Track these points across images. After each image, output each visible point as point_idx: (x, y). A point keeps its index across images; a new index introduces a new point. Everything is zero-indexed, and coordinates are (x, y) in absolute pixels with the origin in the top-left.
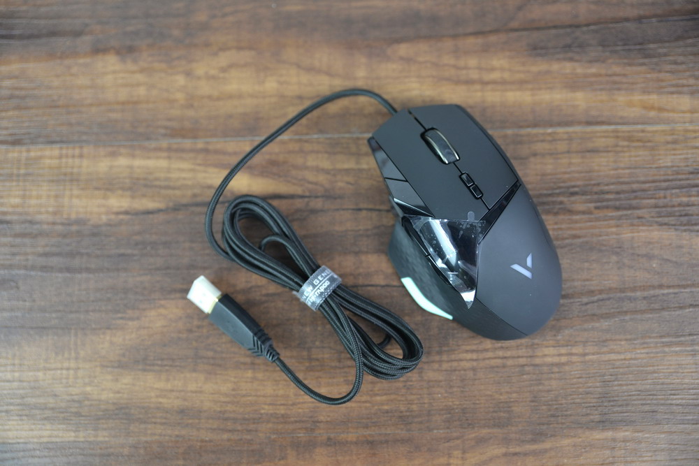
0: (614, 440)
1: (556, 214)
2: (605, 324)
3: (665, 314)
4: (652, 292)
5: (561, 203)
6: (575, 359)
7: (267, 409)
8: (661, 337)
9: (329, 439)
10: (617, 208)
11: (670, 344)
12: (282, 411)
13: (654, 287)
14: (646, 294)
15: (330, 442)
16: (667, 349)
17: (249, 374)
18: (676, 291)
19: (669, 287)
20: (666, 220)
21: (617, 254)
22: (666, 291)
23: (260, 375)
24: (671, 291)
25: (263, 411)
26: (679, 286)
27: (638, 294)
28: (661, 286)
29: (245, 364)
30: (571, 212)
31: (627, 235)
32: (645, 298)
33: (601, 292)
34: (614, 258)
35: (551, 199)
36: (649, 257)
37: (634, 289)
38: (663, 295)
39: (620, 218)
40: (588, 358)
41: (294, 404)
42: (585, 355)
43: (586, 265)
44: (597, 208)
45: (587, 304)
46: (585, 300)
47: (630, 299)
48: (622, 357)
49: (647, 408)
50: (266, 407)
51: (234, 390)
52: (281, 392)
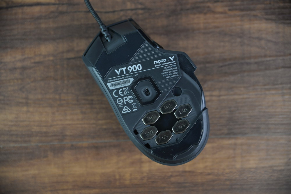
0: (235, 144)
1: (205, 14)
2: (232, 78)
3: (268, 72)
4: (260, 59)
5: (209, 7)
6: (214, 98)
7: (35, 129)
8: (265, 85)
9: (72, 146)
10: (242, 10)
11: (269, 89)
12: (44, 129)
13: (261, 57)
14: (256, 60)
15: (73, 147)
16: (267, 92)
17: (25, 109)
18: (274, 58)
19: (270, 56)
20: (270, 17)
21: (241, 37)
22: (268, 59)
23: (31, 109)
24: (271, 58)
25: (33, 130)
26: (276, 56)
27: (252, 61)
28: (265, 56)
29: (22, 103)
30: (214, 12)
31: (247, 26)
32: (256, 63)
33: (230, 59)
34: (239, 40)
35: (202, 5)
36: (260, 39)
37: (250, 58)
38: (267, 61)
39: (243, 16)
40: (222, 98)
41: (51, 126)
42: (219, 96)
43: (222, 44)
44: (230, 10)
45: (222, 67)
46: (221, 64)
47: (248, 64)
48: (241, 97)
49: (255, 126)
50: (35, 128)
51: (16, 118)
52: (44, 119)
